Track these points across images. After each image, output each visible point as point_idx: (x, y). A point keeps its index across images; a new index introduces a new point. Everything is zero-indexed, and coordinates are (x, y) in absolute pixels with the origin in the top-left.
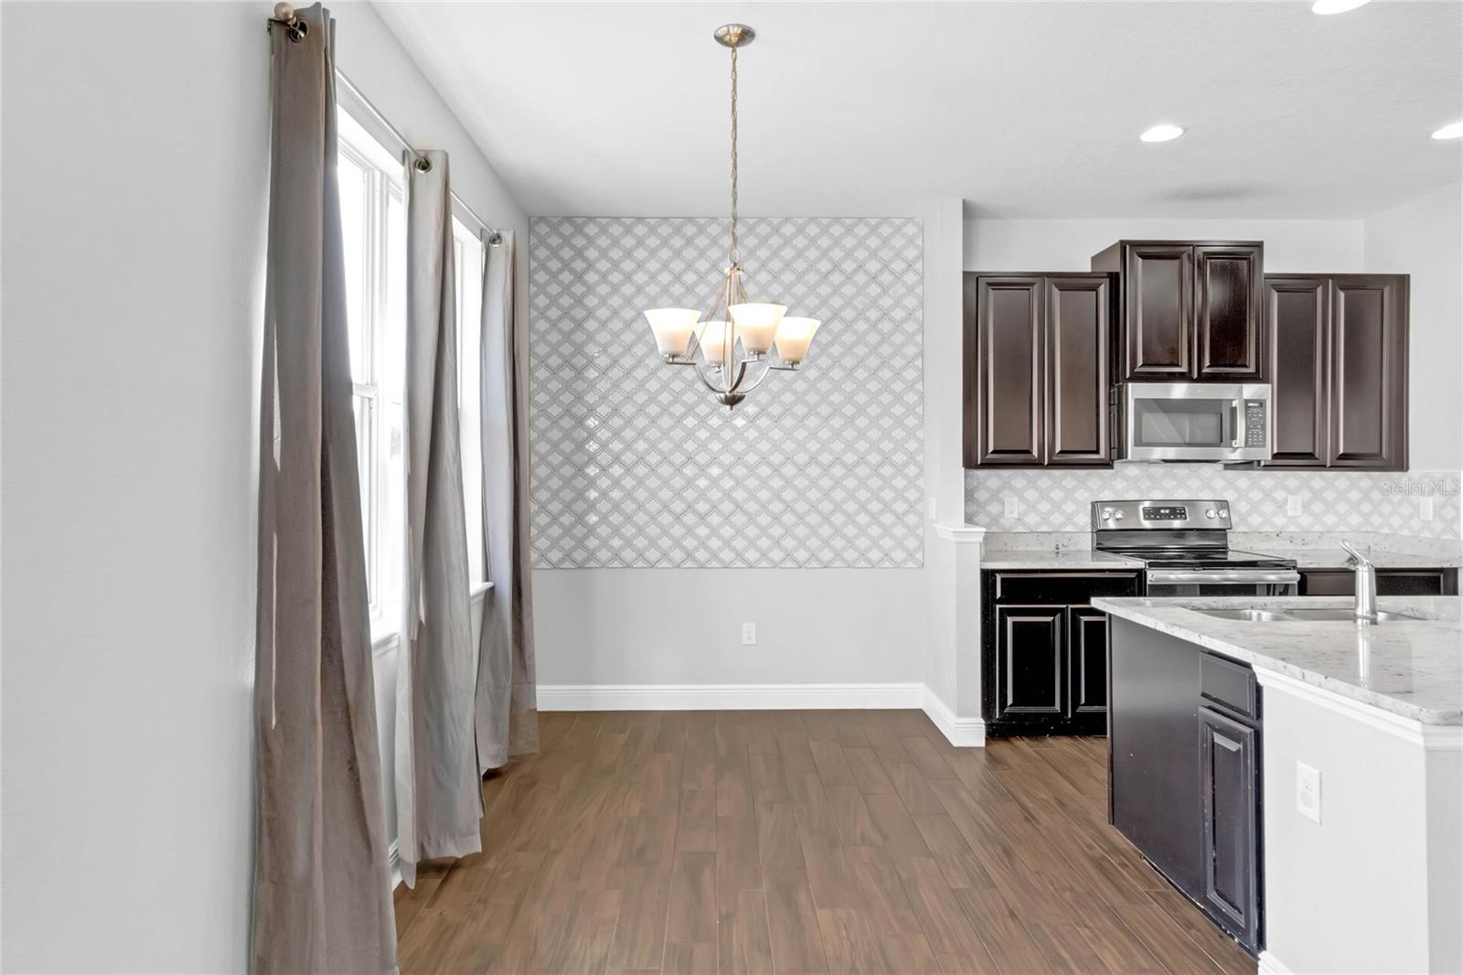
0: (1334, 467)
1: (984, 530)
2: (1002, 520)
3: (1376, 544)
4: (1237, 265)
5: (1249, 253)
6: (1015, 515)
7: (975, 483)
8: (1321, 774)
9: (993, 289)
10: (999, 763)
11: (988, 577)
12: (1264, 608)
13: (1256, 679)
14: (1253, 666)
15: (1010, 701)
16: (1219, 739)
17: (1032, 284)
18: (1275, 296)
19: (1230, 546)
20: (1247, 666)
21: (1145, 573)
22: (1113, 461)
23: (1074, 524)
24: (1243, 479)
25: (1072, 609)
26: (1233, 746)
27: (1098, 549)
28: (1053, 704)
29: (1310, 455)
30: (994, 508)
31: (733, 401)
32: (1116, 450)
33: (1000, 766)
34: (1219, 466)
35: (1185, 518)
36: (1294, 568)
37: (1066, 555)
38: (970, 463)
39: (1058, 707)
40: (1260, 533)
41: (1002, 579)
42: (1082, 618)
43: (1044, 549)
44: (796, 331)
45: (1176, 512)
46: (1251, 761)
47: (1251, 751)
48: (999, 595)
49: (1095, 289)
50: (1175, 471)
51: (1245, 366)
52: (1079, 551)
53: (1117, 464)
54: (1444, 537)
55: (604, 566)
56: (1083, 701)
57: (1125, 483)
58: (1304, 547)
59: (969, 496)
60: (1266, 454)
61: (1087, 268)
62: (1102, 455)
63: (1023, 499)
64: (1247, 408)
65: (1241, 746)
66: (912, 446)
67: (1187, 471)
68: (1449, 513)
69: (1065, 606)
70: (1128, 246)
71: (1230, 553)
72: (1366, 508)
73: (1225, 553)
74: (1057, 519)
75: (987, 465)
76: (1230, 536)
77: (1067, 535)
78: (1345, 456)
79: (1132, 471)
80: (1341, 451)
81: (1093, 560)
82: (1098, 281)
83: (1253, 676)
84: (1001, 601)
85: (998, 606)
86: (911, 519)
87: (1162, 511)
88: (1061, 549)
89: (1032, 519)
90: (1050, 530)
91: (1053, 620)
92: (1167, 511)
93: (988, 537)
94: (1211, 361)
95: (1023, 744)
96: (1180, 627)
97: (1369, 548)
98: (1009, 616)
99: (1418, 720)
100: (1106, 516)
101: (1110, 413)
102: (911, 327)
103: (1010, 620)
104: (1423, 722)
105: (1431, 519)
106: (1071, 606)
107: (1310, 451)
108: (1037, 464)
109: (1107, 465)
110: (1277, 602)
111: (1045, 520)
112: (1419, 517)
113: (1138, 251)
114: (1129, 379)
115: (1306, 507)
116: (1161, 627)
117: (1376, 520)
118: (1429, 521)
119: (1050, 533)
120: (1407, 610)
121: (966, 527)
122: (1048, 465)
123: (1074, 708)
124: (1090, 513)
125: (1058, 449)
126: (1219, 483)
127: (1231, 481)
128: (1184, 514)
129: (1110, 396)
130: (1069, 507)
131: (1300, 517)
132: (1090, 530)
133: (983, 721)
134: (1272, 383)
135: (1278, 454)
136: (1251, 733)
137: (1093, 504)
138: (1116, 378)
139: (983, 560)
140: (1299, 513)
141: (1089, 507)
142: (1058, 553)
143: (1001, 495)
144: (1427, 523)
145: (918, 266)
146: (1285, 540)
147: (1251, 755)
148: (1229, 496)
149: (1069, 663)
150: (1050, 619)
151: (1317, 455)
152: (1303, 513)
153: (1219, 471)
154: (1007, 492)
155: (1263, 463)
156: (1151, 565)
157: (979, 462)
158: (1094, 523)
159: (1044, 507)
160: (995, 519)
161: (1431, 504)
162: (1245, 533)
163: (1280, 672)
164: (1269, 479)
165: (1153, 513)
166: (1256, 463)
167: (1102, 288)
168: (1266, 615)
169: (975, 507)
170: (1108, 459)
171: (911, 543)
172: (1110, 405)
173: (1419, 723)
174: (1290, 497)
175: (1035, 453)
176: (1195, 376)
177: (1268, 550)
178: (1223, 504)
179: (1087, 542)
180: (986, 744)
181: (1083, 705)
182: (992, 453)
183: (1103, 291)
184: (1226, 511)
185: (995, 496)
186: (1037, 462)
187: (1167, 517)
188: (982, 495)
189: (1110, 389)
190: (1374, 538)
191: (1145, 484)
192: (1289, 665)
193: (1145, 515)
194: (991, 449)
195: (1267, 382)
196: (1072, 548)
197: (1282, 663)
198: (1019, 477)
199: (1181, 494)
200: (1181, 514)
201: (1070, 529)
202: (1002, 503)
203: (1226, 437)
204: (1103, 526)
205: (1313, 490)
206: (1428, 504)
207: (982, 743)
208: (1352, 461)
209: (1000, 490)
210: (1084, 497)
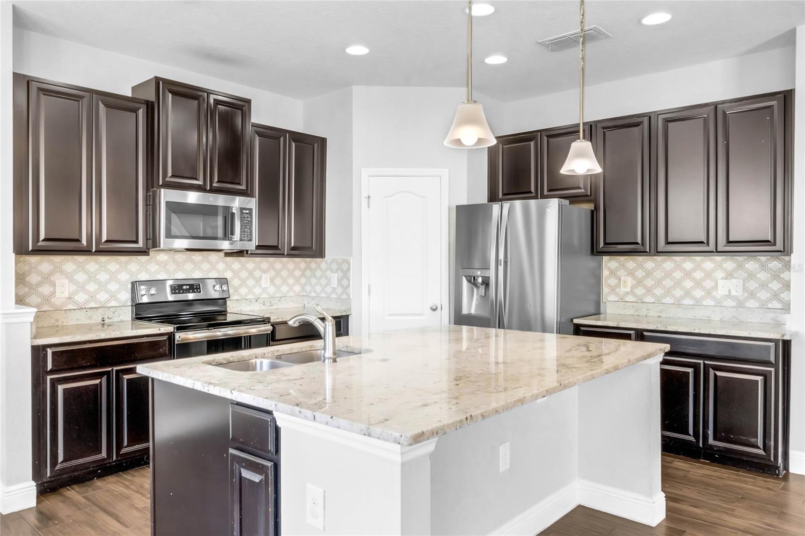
0: (290, 256)
1: (35, 310)
2: (53, 300)
3: (308, 303)
4: (235, 112)
5: (242, 106)
6: (66, 295)
7: (27, 268)
8: (325, 491)
9: (44, 94)
10: (50, 519)
11: (38, 352)
12: (263, 356)
13: (276, 422)
14: (274, 412)
15: (61, 458)
16: (247, 474)
17: (82, 97)
18: (257, 139)
19: (228, 310)
20: (270, 413)
21: (174, 335)
22: (149, 249)
23: (117, 300)
25: (116, 370)
26: (256, 478)
27: (136, 318)
28: (100, 452)
29: (276, 247)
30: (45, 290)
32: (151, 241)
33: (51, 523)
34: (222, 254)
35: (200, 292)
36: (269, 322)
37: (110, 325)
38: (21, 249)
39: (104, 454)
40: (246, 300)
41: (53, 353)
42: (124, 376)
43: (93, 321)
45: (194, 288)
46: (271, 489)
47: (271, 479)
48: (50, 367)
49: (135, 111)
50: (193, 257)
51: (239, 184)
52: (122, 321)
53: (152, 252)
54: (342, 297)
56: (126, 443)
57: (157, 267)
58: (271, 308)
59: (20, 279)
60: (252, 246)
61: (129, 94)
62: (141, 244)
63: (72, 281)
64: (242, 213)
65: (263, 477)
67: (201, 258)
68: (345, 282)
69: (110, 369)
70: (161, 82)
71: (228, 315)
72: (303, 281)
73: (225, 315)
74: (103, 297)
75: (38, 251)
76: (228, 303)
77: (112, 310)
78: (293, 249)
79: (162, 257)
80: (293, 245)
81: (132, 329)
82: (137, 105)
83: (274, 420)
84: (52, 372)
85: (49, 378)
87: (184, 287)
88: (107, 321)
89: (81, 298)
90: (97, 306)
91: (101, 382)
92: (188, 287)
93: (40, 315)
94: (218, 179)
95: (73, 493)
96: (215, 385)
97: (305, 305)
98: (60, 384)
99: (399, 443)
100: (143, 292)
101: (147, 211)
103: (61, 388)
104: (402, 445)
105: (336, 287)
106: (115, 368)
107: (276, 244)
108: (86, 251)
109: (144, 252)
110: (271, 351)
111: (92, 297)
112: (330, 285)
113: (168, 87)
114: (161, 185)
115: (272, 281)
116: (199, 386)
117: (308, 288)
118: (335, 288)
119: (96, 308)
120: (344, 347)
121: (17, 308)
122: (95, 251)
123: (118, 450)
124: (130, 291)
125: (104, 238)
126: (221, 266)
127: (230, 264)
128: (199, 288)
129: (146, 198)
130: (113, 287)
131: (268, 288)
132: (130, 304)
133: (34, 484)
134: (255, 197)
135: (258, 246)
136: (271, 466)
137: (133, 284)
138: (151, 184)
139: (35, 337)
140: (268, 285)
141: (130, 286)
142: (104, 324)
143: (52, 278)
144: (334, 289)
146: (260, 303)
147: (272, 484)
148: (228, 275)
149: (114, 415)
150: (97, 381)
151: (280, 247)
152: (270, 285)
153: (221, 258)
154: (58, 275)
155: (249, 252)
156: (177, 329)
157: (30, 249)
158: (133, 299)
159: (92, 287)
160: (47, 300)
161: (336, 277)
162: (237, 300)
163: (295, 416)
164: (250, 263)
165: (178, 288)
166: (245, 251)
167: (141, 112)
168: (266, 362)
169: (27, 289)
170: (146, 248)
172: (147, 205)
173: (400, 445)
174: (263, 275)
175: (84, 242)
176: (208, 188)
177: (251, 311)
178: (223, 281)
179: (127, 314)
180: (38, 503)
181: (126, 447)
182: (43, 240)
183: (141, 113)
184: (226, 286)
185: (47, 279)
186: (86, 249)
187: (187, 291)
188: (33, 279)
189: (147, 193)
190: (307, 299)
191: (172, 267)
192: (303, 410)
193: (172, 290)
194: (42, 236)
195: (253, 197)
196: (115, 319)
197: (297, 409)
198: (69, 263)
199: (197, 275)
200: (197, 289)
201: (113, 304)
202: (54, 285)
203: (228, 233)
204: (145, 300)
205: (275, 270)
206: (335, 277)
207: (32, 502)
208: (297, 251)
209: (51, 273)
210: (126, 278)
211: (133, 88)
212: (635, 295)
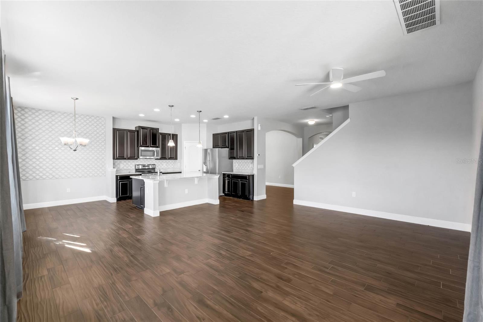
0: (168, 159)
5: (157, 129)
6: (122, 167)
7: (115, 162)
9: (118, 131)
10: (119, 204)
11: (117, 176)
15: (120, 195)
17: (124, 131)
18: (161, 136)
20: (143, 180)
24: (158, 161)
25: (131, 180)
27: (136, 172)
28: (127, 194)
29: (166, 158)
30: (118, 166)
31: (75, 150)
32: (138, 157)
34: (153, 159)
38: (114, 159)
39: (128, 195)
41: (119, 176)
43: (127, 172)
44: (86, 141)
48: (119, 179)
50: (147, 160)
51: (157, 145)
53: (138, 159)
54: (180, 168)
55: (31, 180)
57: (140, 162)
58: (166, 170)
59: (114, 164)
60: (159, 157)
61: (134, 129)
62: (136, 157)
64: (156, 151)
66: (103, 156)
67: (149, 160)
70: (140, 127)
72: (174, 165)
74: (129, 167)
75: (117, 159)
76: (155, 169)
79: (140, 160)
80: (169, 157)
82: (135, 132)
84: (119, 180)
86: (103, 168)
89: (125, 168)
90: (128, 169)
93: (117, 170)
94: (152, 144)
95: (123, 201)
101: (137, 151)
102: (103, 136)
103: (120, 183)
108: (126, 159)
109: (137, 159)
112: (178, 166)
114: (140, 146)
115: (166, 165)
121: (113, 169)
122: (128, 159)
123: (131, 195)
124: (135, 166)
125: (129, 157)
126: (154, 162)
127: (156, 161)
128: (148, 166)
129: (137, 149)
130: (131, 166)
133: (116, 198)
134: (160, 148)
135: (161, 157)
138: (138, 146)
139: (116, 174)
142: (129, 173)
145: (104, 125)
146: (163, 170)
148: (156, 164)
150: (127, 182)
154: (121, 163)
155: (159, 159)
156: (142, 173)
158: (135, 168)
159: (127, 166)
160: (119, 168)
162: (157, 168)
164: (161, 161)
165: (143, 166)
169: (115, 166)
171: (103, 172)
174: (164, 163)
175: (125, 157)
176: (149, 146)
178: (154, 165)
179: (134, 171)
182: (118, 157)
185: (119, 164)
187: (146, 167)
188: (116, 164)
191: (143, 162)
196: (132, 172)
198: (123, 161)
199: (148, 163)
201: (131, 169)
202: (120, 165)
203: (154, 155)
204: (137, 168)
205: (167, 162)
206: (179, 164)
207: (116, 201)
208: (171, 158)
209: (119, 163)
210: (134, 164)
211: (135, 127)
212: (238, 168)
